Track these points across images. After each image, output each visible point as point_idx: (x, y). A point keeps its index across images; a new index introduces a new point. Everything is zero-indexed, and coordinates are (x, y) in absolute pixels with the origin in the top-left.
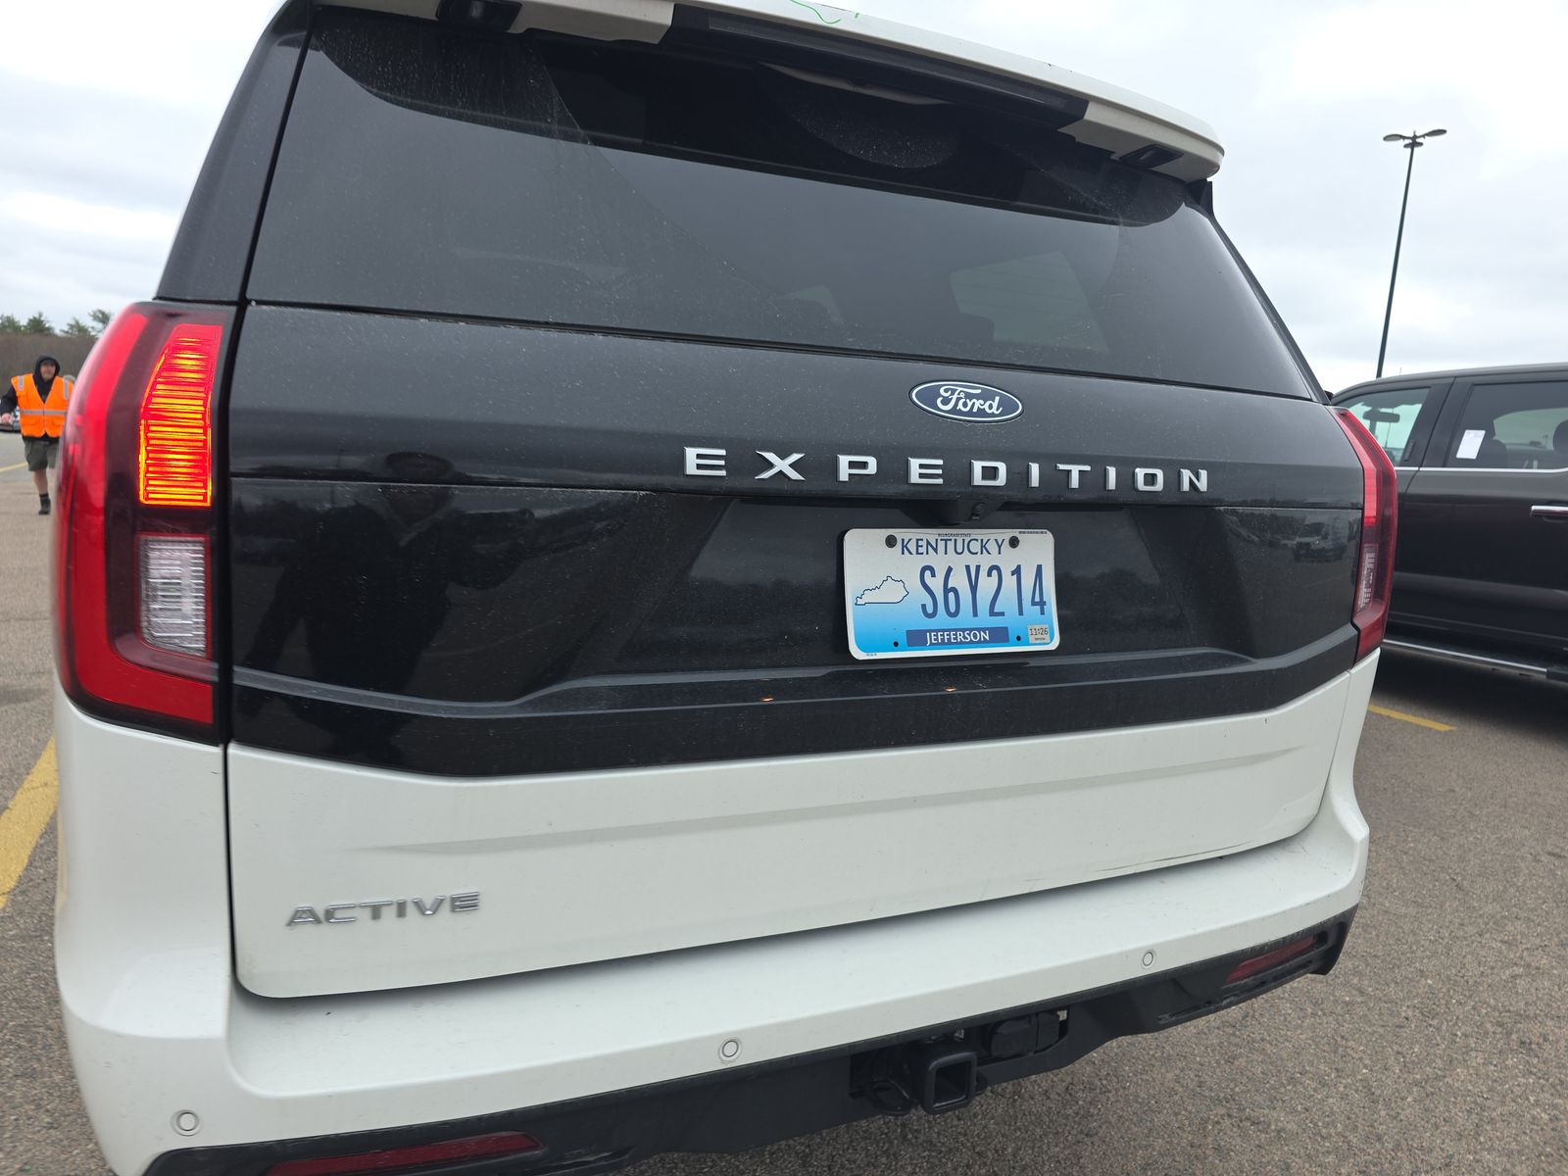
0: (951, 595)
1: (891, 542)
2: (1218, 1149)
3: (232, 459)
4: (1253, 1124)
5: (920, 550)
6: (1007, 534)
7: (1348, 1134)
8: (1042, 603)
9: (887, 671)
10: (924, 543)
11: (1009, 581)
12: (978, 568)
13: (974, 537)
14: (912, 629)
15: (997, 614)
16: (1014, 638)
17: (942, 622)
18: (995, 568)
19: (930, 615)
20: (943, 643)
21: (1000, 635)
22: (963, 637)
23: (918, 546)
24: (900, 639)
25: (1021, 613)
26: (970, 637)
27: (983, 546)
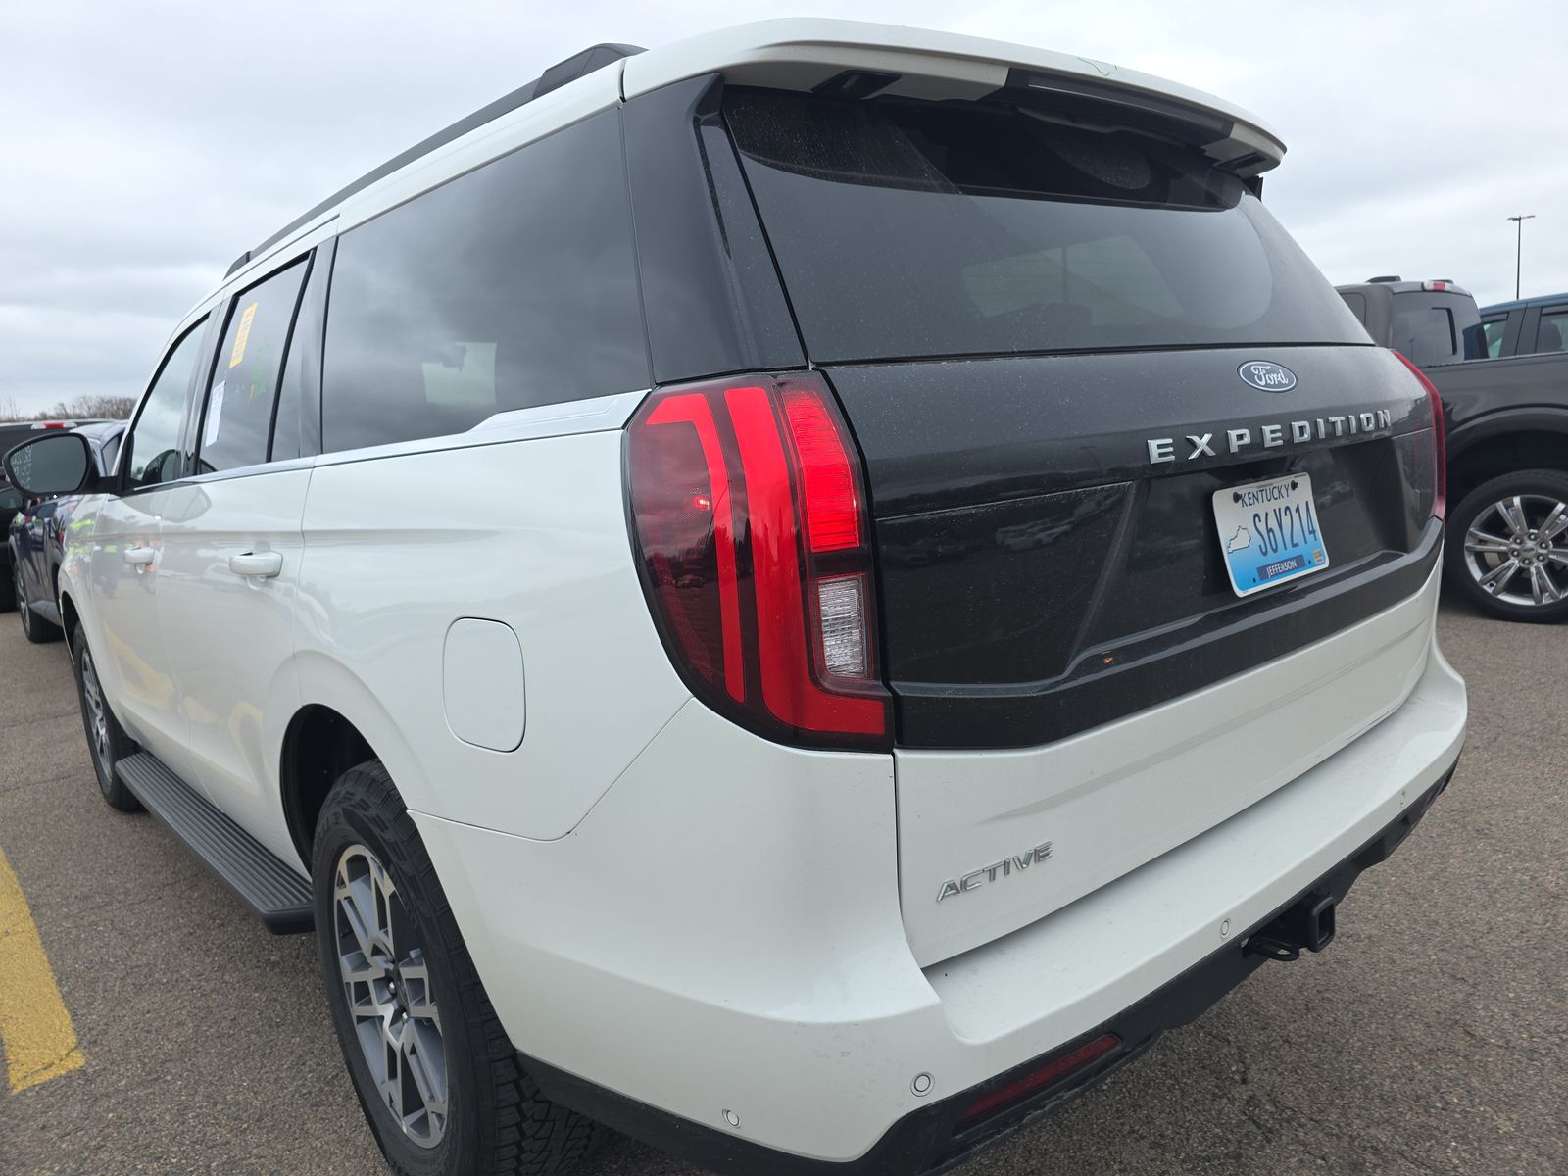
0: (1271, 534)
1: (1237, 498)
2: (1338, 962)
3: (874, 495)
4: (1348, 937)
5: (1252, 501)
6: (1287, 480)
7: (1414, 926)
8: (1313, 532)
9: (1259, 600)
10: (1251, 495)
11: (1295, 515)
12: (1279, 509)
13: (1274, 485)
14: (1259, 566)
15: (1295, 545)
16: (1307, 562)
17: (1271, 557)
18: (1287, 508)
19: (1265, 554)
20: (1276, 575)
21: (1301, 563)
22: (1283, 567)
23: (1250, 499)
24: (1256, 575)
25: (1306, 542)
26: (1287, 567)
27: (1279, 492)
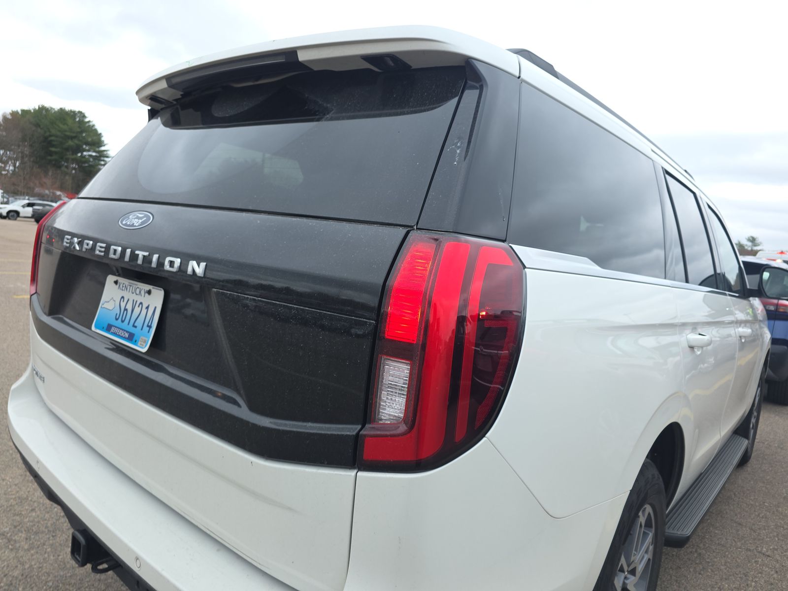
0: (125, 312)
1: (117, 283)
5: (123, 288)
6: (147, 287)
8: (150, 327)
10: (124, 285)
11: (144, 311)
12: (136, 301)
13: (138, 286)
14: (110, 323)
15: (134, 326)
16: (134, 340)
17: (118, 323)
18: (141, 303)
19: (117, 319)
20: (115, 333)
21: (131, 337)
22: (121, 333)
23: (123, 287)
24: (106, 326)
25: (142, 329)
26: (123, 334)
27: (140, 292)
